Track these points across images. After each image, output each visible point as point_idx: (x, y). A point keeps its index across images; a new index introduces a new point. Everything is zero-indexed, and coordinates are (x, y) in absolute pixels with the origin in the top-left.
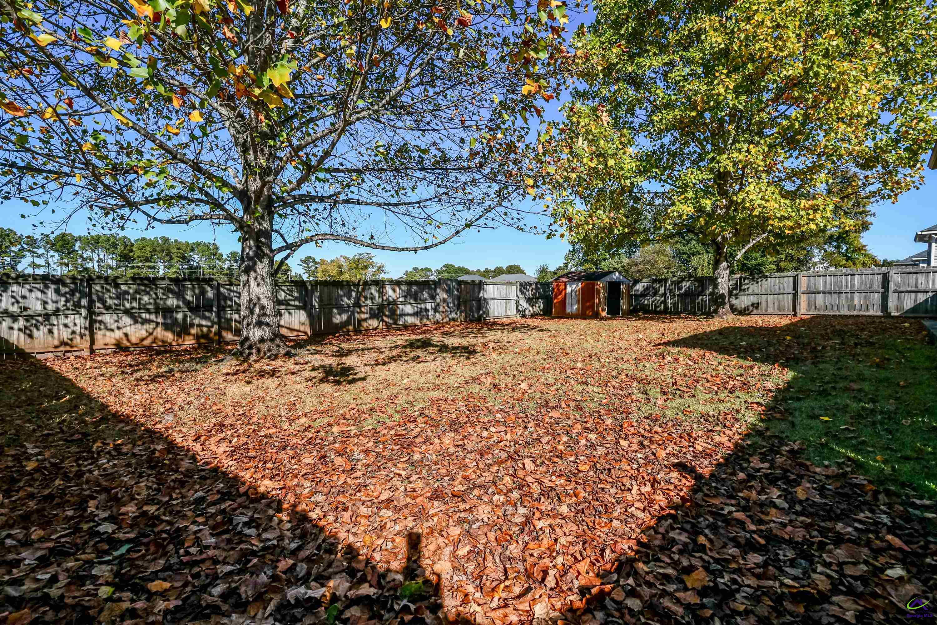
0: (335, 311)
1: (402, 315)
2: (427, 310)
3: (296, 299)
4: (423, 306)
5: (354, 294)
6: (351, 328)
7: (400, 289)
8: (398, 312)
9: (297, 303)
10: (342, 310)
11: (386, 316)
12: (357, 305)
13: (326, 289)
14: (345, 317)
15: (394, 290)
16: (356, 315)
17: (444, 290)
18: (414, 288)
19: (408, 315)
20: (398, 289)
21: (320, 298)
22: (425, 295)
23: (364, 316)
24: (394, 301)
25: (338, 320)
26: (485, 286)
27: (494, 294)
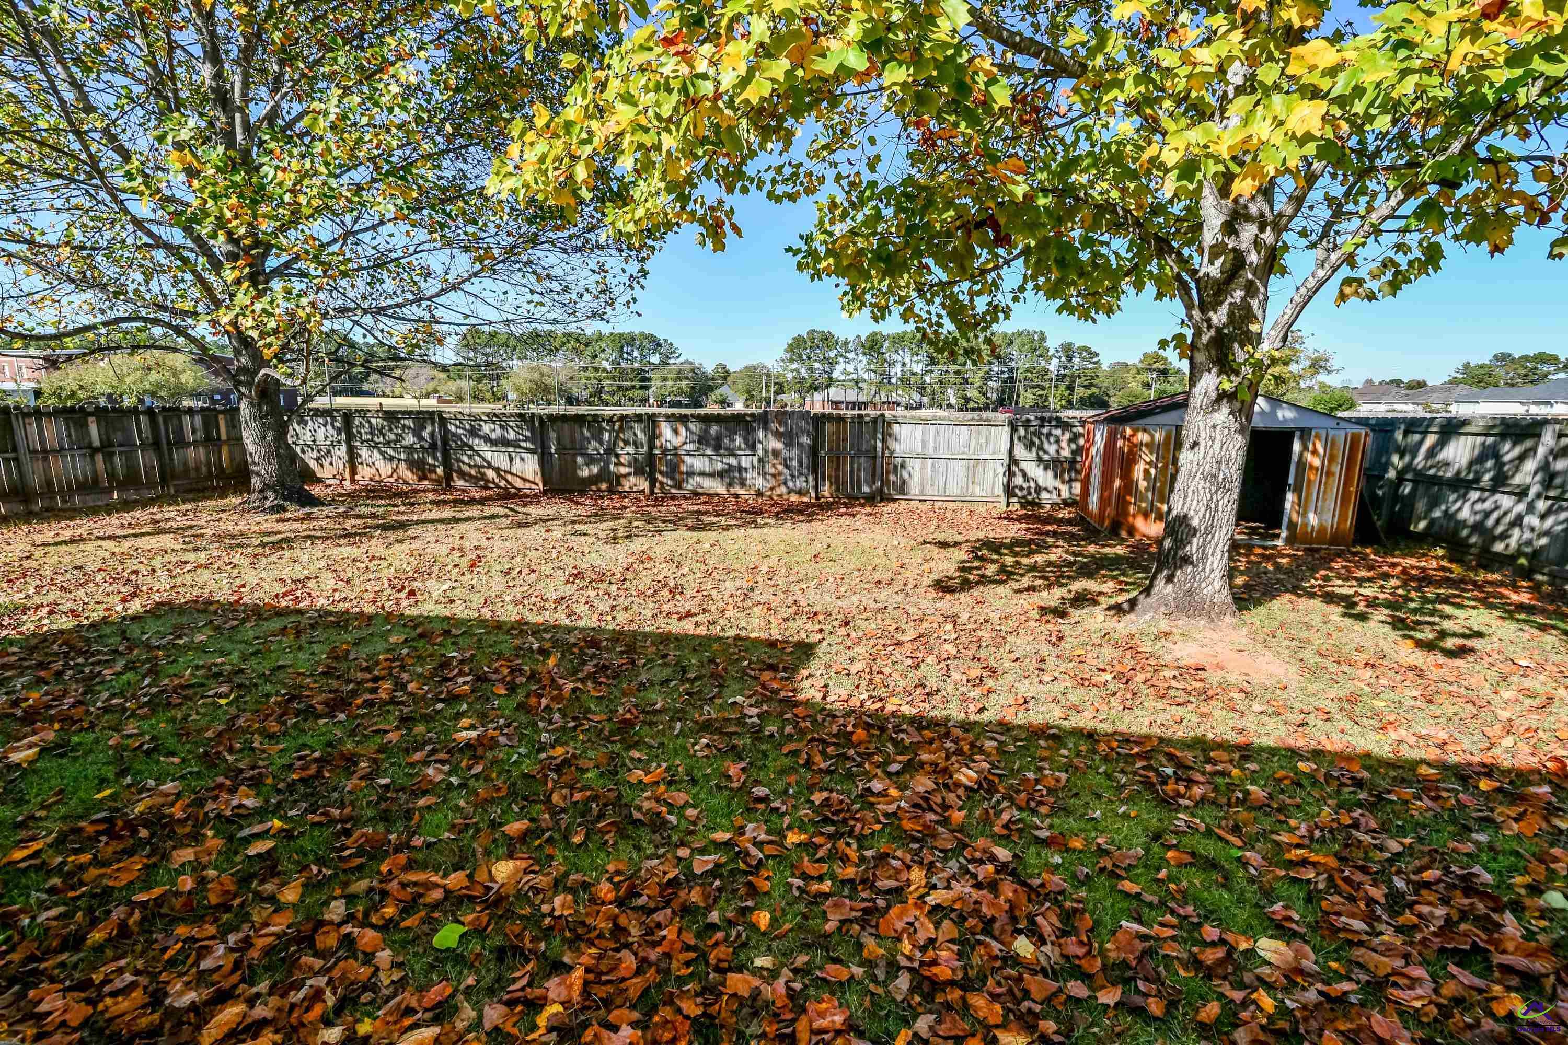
0: (579, 460)
1: (691, 474)
2: (740, 469)
3: (527, 439)
4: (733, 461)
5: (606, 436)
6: (604, 486)
7: (687, 429)
8: (684, 468)
9: (529, 445)
10: (590, 460)
11: (661, 473)
12: (610, 451)
13: (566, 426)
14: (595, 469)
15: (676, 432)
16: (612, 467)
17: (778, 435)
18: (714, 429)
19: (702, 474)
20: (682, 431)
21: (559, 440)
22: (739, 441)
23: (624, 470)
24: (676, 448)
25: (584, 472)
26: (895, 427)
27: (924, 445)
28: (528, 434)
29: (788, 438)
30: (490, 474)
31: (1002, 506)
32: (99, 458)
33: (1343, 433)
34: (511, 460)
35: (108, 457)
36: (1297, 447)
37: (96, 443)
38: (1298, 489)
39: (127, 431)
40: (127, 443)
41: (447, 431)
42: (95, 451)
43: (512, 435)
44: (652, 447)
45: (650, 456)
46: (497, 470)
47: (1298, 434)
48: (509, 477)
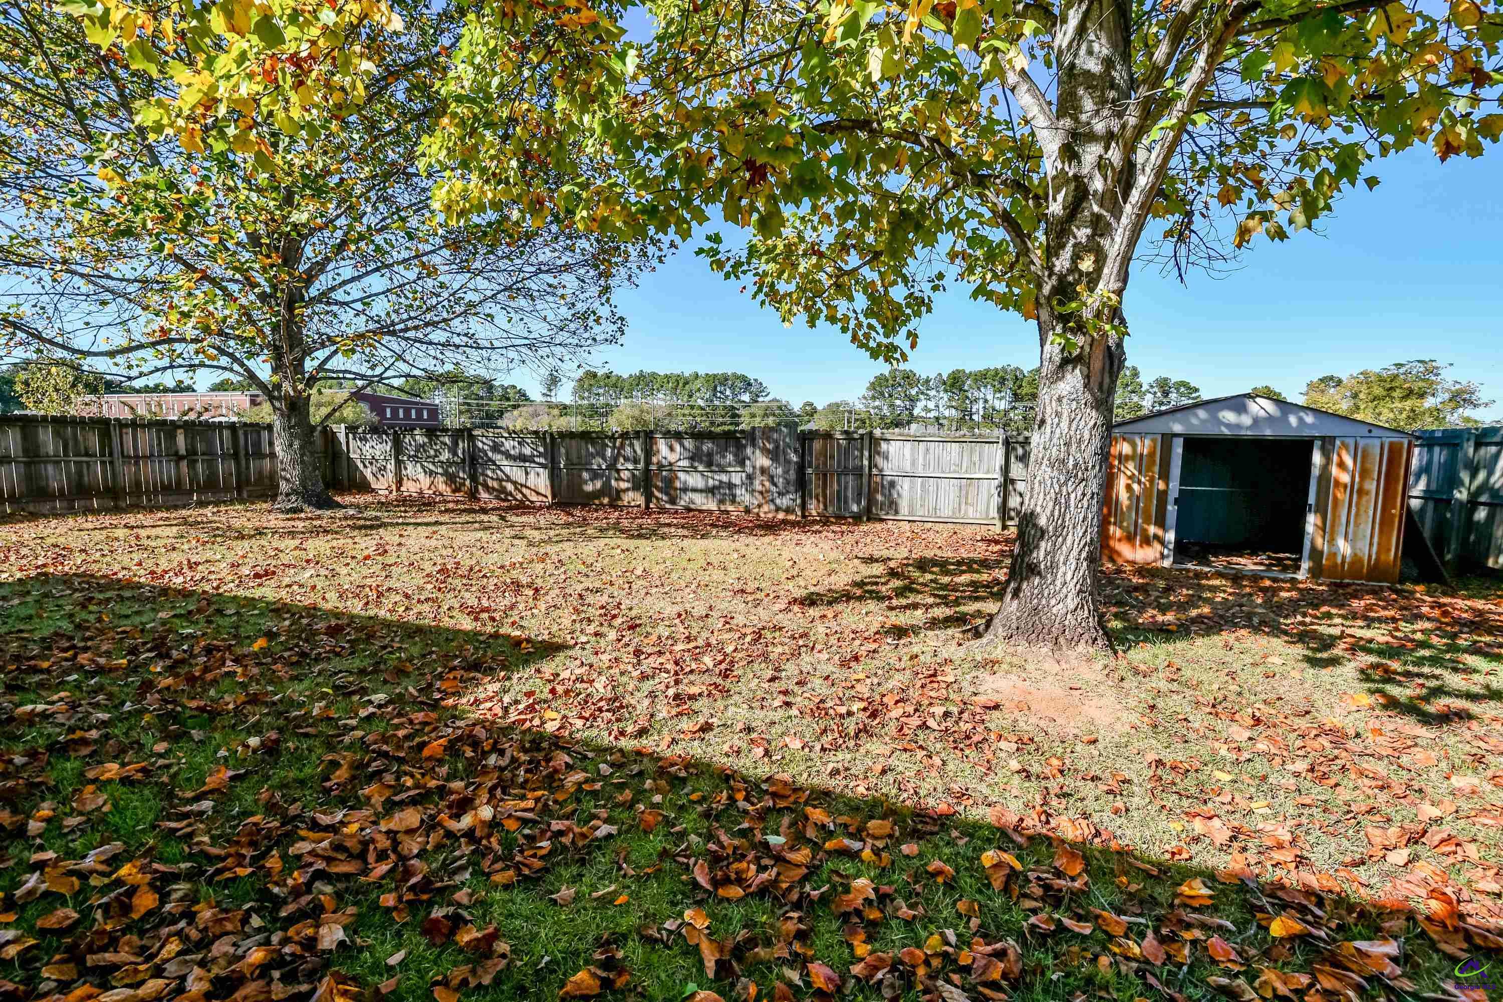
0: (585, 475)
1: (685, 490)
2: (731, 486)
3: (540, 455)
4: (724, 478)
5: (609, 452)
6: (606, 501)
7: (682, 445)
8: (678, 484)
9: (542, 460)
10: (595, 475)
11: (657, 488)
12: (612, 466)
13: (574, 442)
14: (599, 484)
15: (672, 449)
16: (613, 482)
17: (765, 451)
18: (707, 446)
19: (695, 490)
20: (677, 447)
21: (567, 454)
22: (730, 457)
23: (624, 485)
24: (671, 464)
25: (589, 488)
26: (884, 446)
27: (913, 463)
28: (541, 449)
29: (775, 455)
30: (510, 487)
31: (998, 529)
32: (184, 464)
33: (1377, 442)
34: (527, 473)
35: (192, 464)
36: (1317, 458)
37: (183, 452)
38: (1321, 510)
39: (210, 443)
40: (210, 452)
41: (475, 446)
42: (180, 458)
43: (527, 451)
44: (648, 462)
45: (647, 470)
46: (515, 483)
47: (1317, 443)
48: (524, 490)
